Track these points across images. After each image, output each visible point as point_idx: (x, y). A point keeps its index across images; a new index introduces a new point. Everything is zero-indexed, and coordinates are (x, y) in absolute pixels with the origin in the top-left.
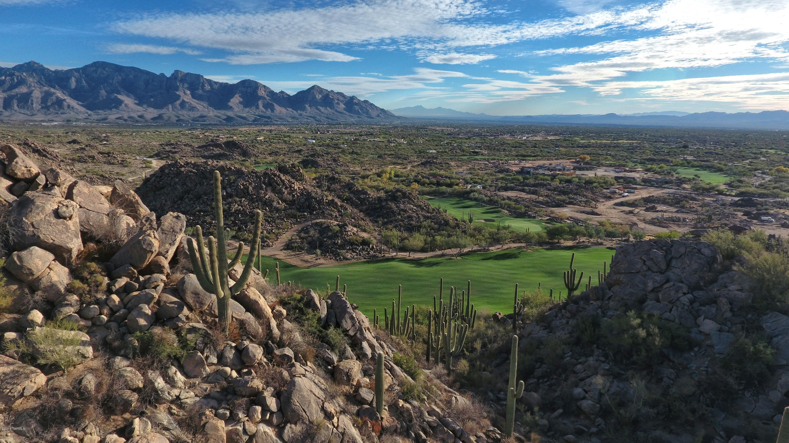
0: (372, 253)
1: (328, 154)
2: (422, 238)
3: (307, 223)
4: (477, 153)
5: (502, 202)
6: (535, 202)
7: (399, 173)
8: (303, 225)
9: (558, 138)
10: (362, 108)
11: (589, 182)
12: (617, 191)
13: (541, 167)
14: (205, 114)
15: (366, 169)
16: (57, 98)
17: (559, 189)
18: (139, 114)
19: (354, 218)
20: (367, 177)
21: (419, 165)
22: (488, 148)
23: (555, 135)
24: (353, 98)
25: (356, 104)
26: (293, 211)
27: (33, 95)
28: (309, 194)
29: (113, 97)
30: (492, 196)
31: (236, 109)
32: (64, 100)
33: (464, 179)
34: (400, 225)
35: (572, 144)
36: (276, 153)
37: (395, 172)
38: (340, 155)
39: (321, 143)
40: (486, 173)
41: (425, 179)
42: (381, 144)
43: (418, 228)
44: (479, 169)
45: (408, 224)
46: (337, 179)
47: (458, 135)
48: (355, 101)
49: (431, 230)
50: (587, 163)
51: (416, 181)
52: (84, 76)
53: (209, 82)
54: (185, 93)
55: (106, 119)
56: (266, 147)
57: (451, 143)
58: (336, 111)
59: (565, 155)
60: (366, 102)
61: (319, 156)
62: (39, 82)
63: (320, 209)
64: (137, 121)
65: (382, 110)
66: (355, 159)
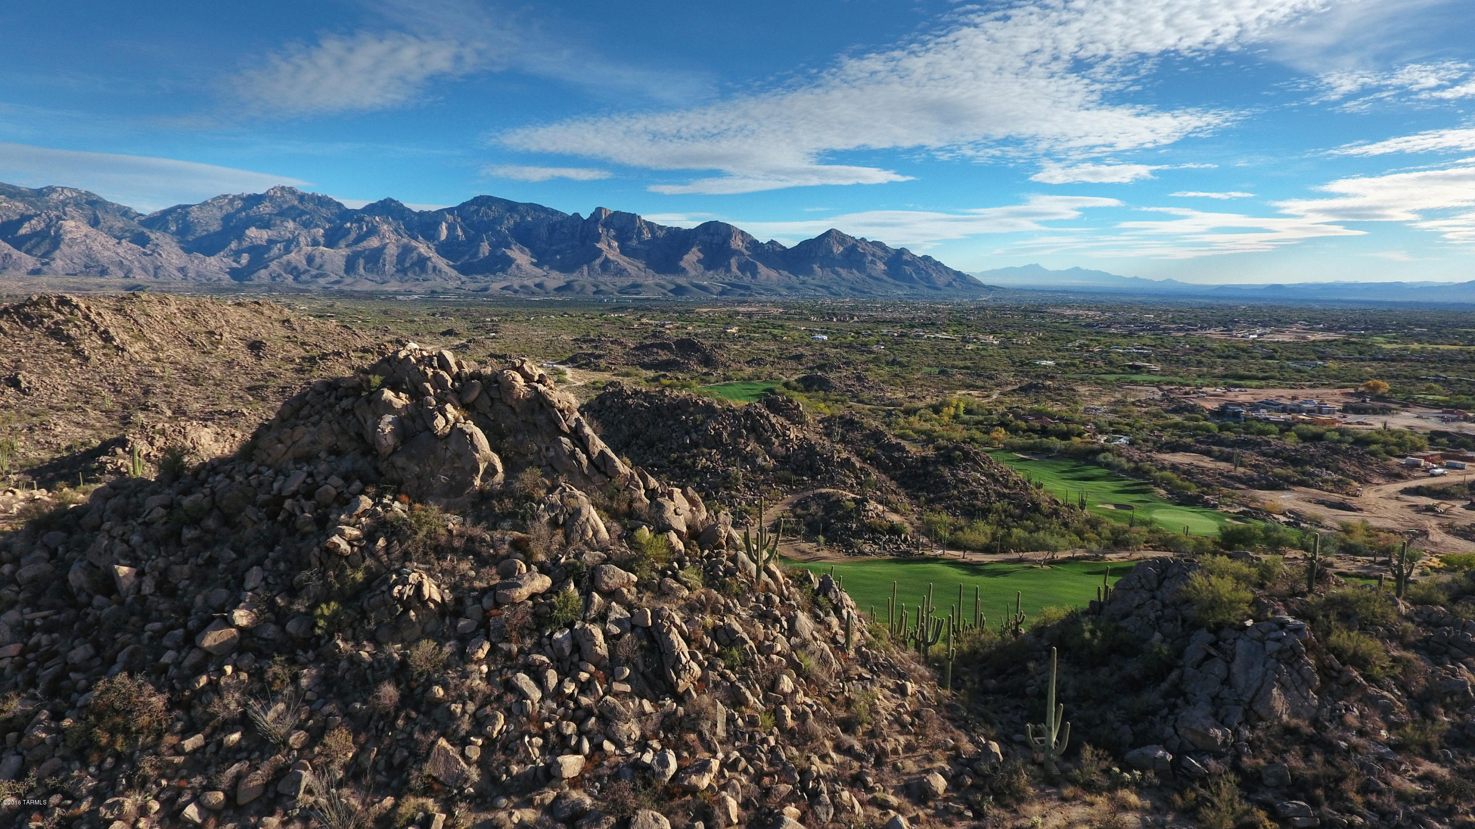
0: (903, 547)
1: (848, 364)
2: (988, 529)
3: (806, 494)
4: (1137, 369)
5: (1158, 474)
6: (1226, 477)
7: (975, 406)
8: (800, 496)
9: (1331, 336)
10: (918, 270)
11: (1362, 442)
12: (1423, 462)
13: (1268, 404)
14: (640, 281)
15: (913, 397)
16: (420, 254)
17: (1285, 454)
18: (537, 281)
19: (880, 490)
20: (914, 411)
21: (1014, 391)
22: (1165, 358)
23: (1329, 329)
24: (901, 252)
25: (907, 263)
26: (786, 473)
27: (386, 251)
28: (811, 447)
29: (499, 253)
30: (1141, 461)
31: (692, 273)
32: (429, 258)
33: (1095, 424)
34: (955, 505)
35: (1360, 353)
36: (759, 362)
37: (967, 404)
38: (871, 366)
39: (837, 342)
40: (1146, 413)
41: (1019, 422)
42: (948, 345)
43: (984, 513)
44: (1133, 404)
45: (970, 505)
46: (858, 423)
47: (1109, 326)
48: (905, 257)
49: (1006, 517)
50: (1381, 398)
51: (1003, 424)
52: (459, 220)
53: (650, 225)
54: (609, 245)
55: (486, 289)
56: (742, 347)
57: (1087, 346)
58: (870, 276)
59: (1336, 377)
60: (927, 258)
61: (832, 367)
62: (396, 230)
63: (827, 471)
64: (533, 293)
65: (958, 274)
66: (896, 375)
